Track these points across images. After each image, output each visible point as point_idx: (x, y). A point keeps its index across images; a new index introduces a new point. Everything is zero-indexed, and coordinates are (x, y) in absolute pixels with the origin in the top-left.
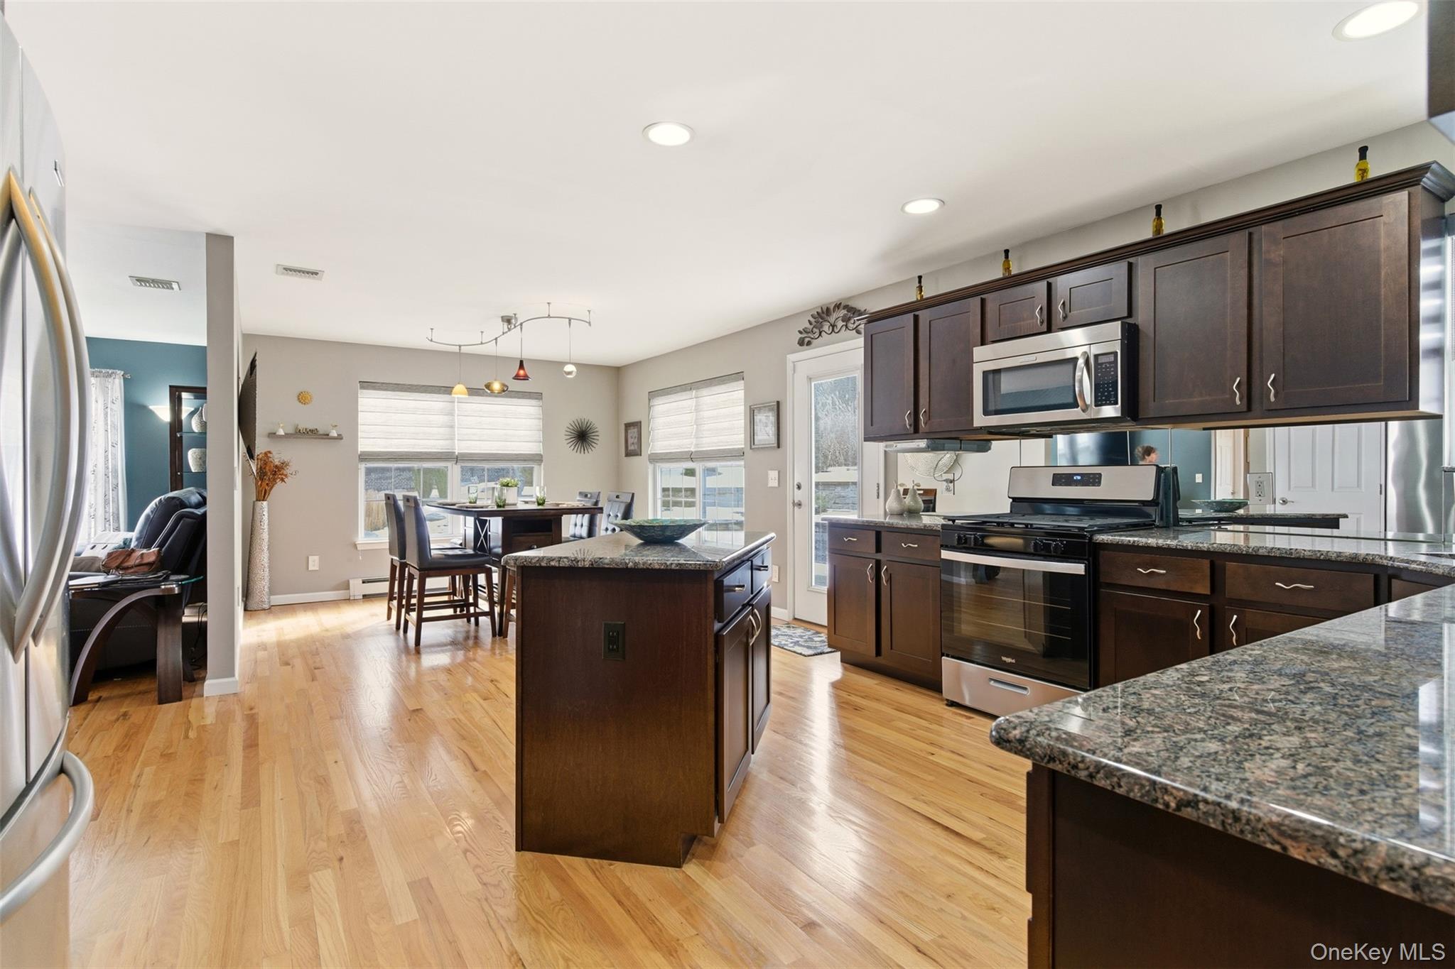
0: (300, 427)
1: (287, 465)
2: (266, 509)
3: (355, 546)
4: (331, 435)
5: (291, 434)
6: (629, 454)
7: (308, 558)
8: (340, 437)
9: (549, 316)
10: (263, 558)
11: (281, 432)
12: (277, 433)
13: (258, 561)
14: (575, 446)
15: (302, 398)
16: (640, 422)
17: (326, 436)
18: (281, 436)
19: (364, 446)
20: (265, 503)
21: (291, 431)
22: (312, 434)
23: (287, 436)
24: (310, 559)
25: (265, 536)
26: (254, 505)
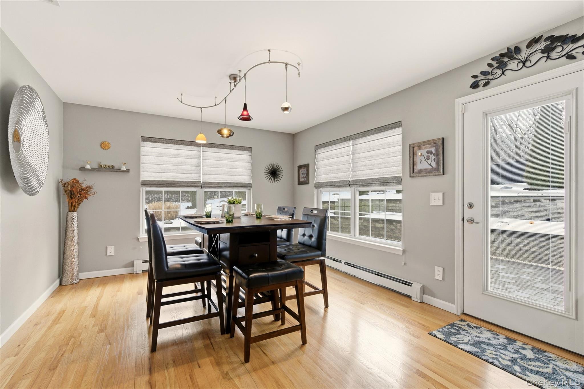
0: (102, 164)
1: (91, 188)
2: (76, 218)
3: (138, 239)
4: (122, 169)
5: (97, 168)
6: (300, 183)
7: (107, 248)
8: (128, 171)
9: (269, 62)
10: (74, 250)
11: (88, 167)
12: (85, 168)
13: (69, 252)
14: (270, 179)
15: (104, 146)
16: (309, 164)
17: (119, 170)
18: (88, 170)
19: (145, 176)
20: (75, 214)
21: (96, 166)
22: (111, 169)
23: (92, 170)
24: (108, 248)
25: (75, 235)
26: (67, 215)
